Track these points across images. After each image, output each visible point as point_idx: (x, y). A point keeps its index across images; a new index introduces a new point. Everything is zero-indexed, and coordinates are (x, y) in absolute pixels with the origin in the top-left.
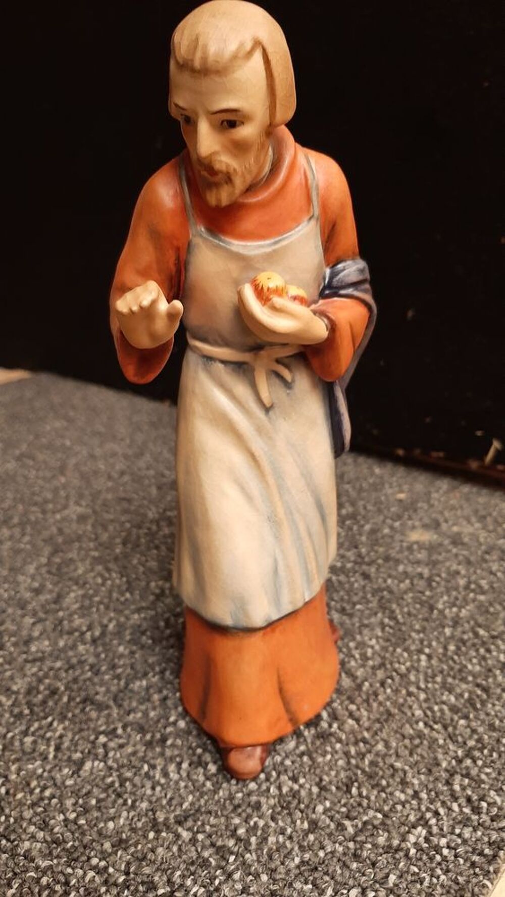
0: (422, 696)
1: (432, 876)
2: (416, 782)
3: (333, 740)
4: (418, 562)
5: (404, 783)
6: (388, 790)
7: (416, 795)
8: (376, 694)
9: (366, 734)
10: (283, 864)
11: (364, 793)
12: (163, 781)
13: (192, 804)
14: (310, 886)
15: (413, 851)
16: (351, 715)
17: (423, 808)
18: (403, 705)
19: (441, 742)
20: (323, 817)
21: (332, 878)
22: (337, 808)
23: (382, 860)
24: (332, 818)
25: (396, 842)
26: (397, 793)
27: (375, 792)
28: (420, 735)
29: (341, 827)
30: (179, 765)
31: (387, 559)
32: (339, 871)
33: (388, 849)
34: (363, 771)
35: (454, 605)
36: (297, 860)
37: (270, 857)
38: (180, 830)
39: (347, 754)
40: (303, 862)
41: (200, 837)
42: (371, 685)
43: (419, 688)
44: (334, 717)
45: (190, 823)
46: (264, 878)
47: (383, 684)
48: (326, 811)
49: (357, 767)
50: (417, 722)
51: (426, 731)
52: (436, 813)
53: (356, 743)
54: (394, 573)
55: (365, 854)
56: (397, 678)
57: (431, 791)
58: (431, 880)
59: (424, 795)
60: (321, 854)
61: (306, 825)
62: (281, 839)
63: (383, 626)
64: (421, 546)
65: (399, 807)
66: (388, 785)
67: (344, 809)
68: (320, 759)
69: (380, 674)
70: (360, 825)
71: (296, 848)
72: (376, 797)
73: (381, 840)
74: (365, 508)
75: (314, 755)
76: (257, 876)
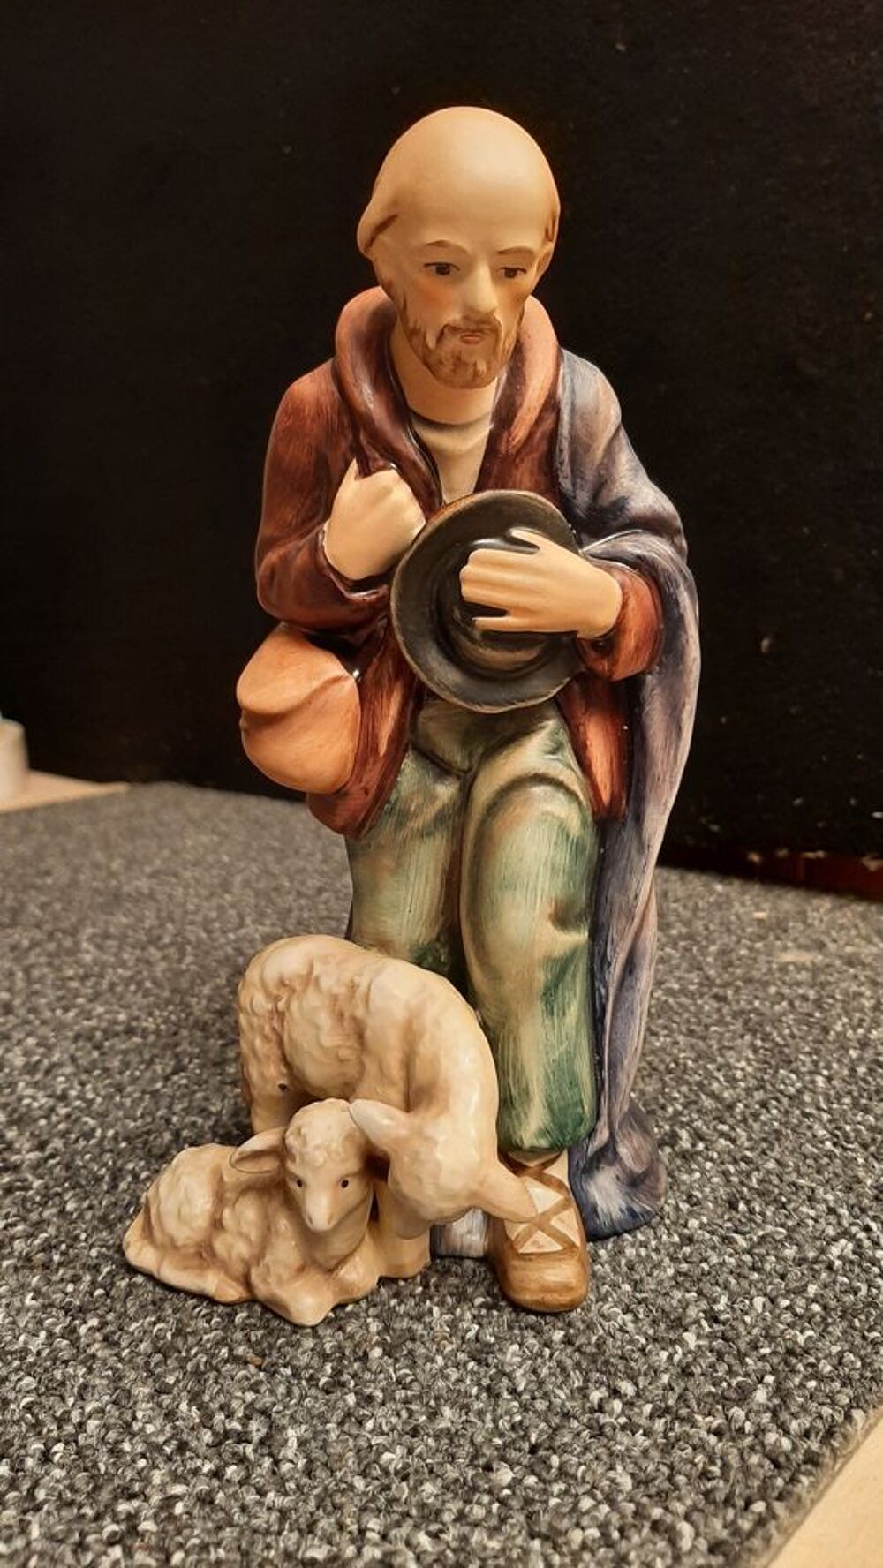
0: (826, 1117)
1: (869, 1286)
2: (830, 1197)
3: (700, 1159)
4: (799, 984)
5: (811, 1199)
6: (790, 1207)
7: (831, 1211)
8: (756, 1116)
9: (748, 1154)
10: (650, 1275)
11: (758, 1209)
14: (694, 1294)
15: (838, 1263)
16: (722, 1134)
17: (845, 1223)
18: (798, 1126)
19: (861, 1161)
20: (700, 1232)
21: (726, 1288)
22: (720, 1222)
23: (795, 1272)
24: (713, 1233)
25: (811, 1254)
26: (804, 1209)
27: (772, 1208)
28: (830, 1155)
29: (726, 1240)
31: (749, 981)
32: (733, 1281)
33: (800, 1262)
34: (750, 1189)
35: (860, 1026)
36: (670, 1272)
37: (631, 1268)
39: (725, 1174)
40: (678, 1273)
42: (746, 1106)
43: (819, 1109)
44: (698, 1136)
46: (627, 1287)
47: (764, 1105)
48: (702, 1226)
49: (742, 1183)
50: (822, 1142)
51: (837, 1151)
52: (867, 1229)
53: (735, 1162)
54: (760, 994)
55: (768, 1267)
56: (785, 1101)
57: (852, 1207)
58: (869, 1290)
59: (844, 1211)
60: (705, 1266)
61: (676, 1238)
62: (643, 1252)
63: (755, 1050)
64: (800, 968)
65: (810, 1222)
66: (789, 1201)
67: (729, 1225)
68: (685, 1177)
69: (759, 1095)
70: (755, 1239)
71: (667, 1259)
72: (774, 1213)
73: (790, 1252)
74: (707, 928)
75: (676, 1173)
76: (615, 1286)
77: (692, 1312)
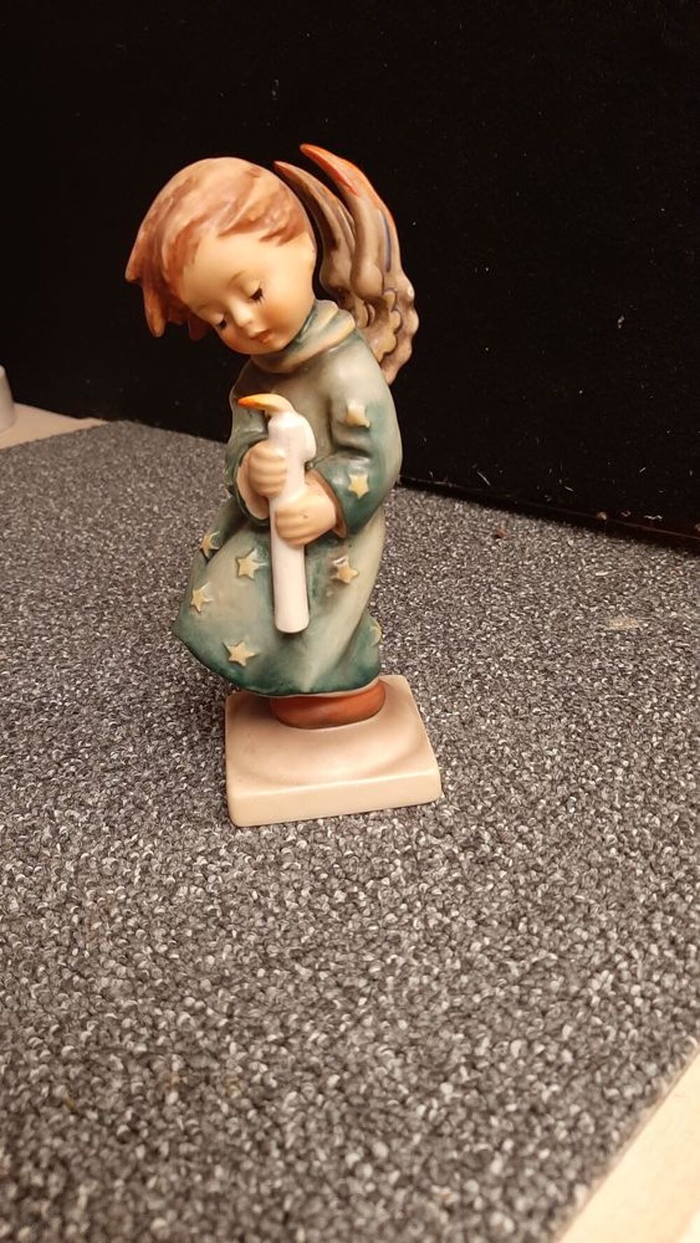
0: (617, 817)
1: (620, 1029)
2: (603, 918)
3: (496, 866)
4: (621, 656)
5: (587, 918)
6: (566, 927)
7: (603, 934)
8: (555, 814)
9: (540, 860)
10: (427, 1009)
11: (535, 931)
12: (277, 910)
13: (314, 937)
14: (461, 1036)
15: (596, 1000)
16: (521, 838)
17: (612, 950)
18: (590, 828)
19: (639, 872)
20: (480, 956)
21: (490, 1027)
22: (499, 946)
23: (555, 1009)
24: (491, 958)
25: (574, 989)
26: (578, 931)
27: (549, 929)
28: (612, 864)
29: (503, 968)
30: (298, 891)
31: (578, 652)
32: (499, 1020)
33: (563, 995)
34: (535, 904)
35: (666, 708)
36: (445, 1005)
37: (411, 1001)
38: (297, 967)
39: (514, 883)
40: (452, 1008)
41: (323, 975)
42: (548, 803)
43: (612, 807)
44: (499, 839)
45: (310, 959)
46: (403, 1024)
47: (564, 802)
48: (484, 949)
49: (527, 898)
50: (608, 849)
51: (620, 859)
52: (629, 957)
53: (526, 871)
54: (585, 669)
55: (533, 1001)
56: (584, 796)
57: (622, 929)
58: (618, 1034)
59: (613, 935)
60: (477, 999)
61: (458, 965)
62: (425, 980)
63: (568, 733)
64: (625, 636)
65: (580, 948)
66: (567, 921)
67: (507, 948)
68: (479, 889)
69: (562, 790)
70: (528, 967)
71: (445, 991)
72: (551, 935)
73: (555, 984)
74: (551, 589)
75: (472, 884)
76: (394, 1021)
77: (456, 1057)
